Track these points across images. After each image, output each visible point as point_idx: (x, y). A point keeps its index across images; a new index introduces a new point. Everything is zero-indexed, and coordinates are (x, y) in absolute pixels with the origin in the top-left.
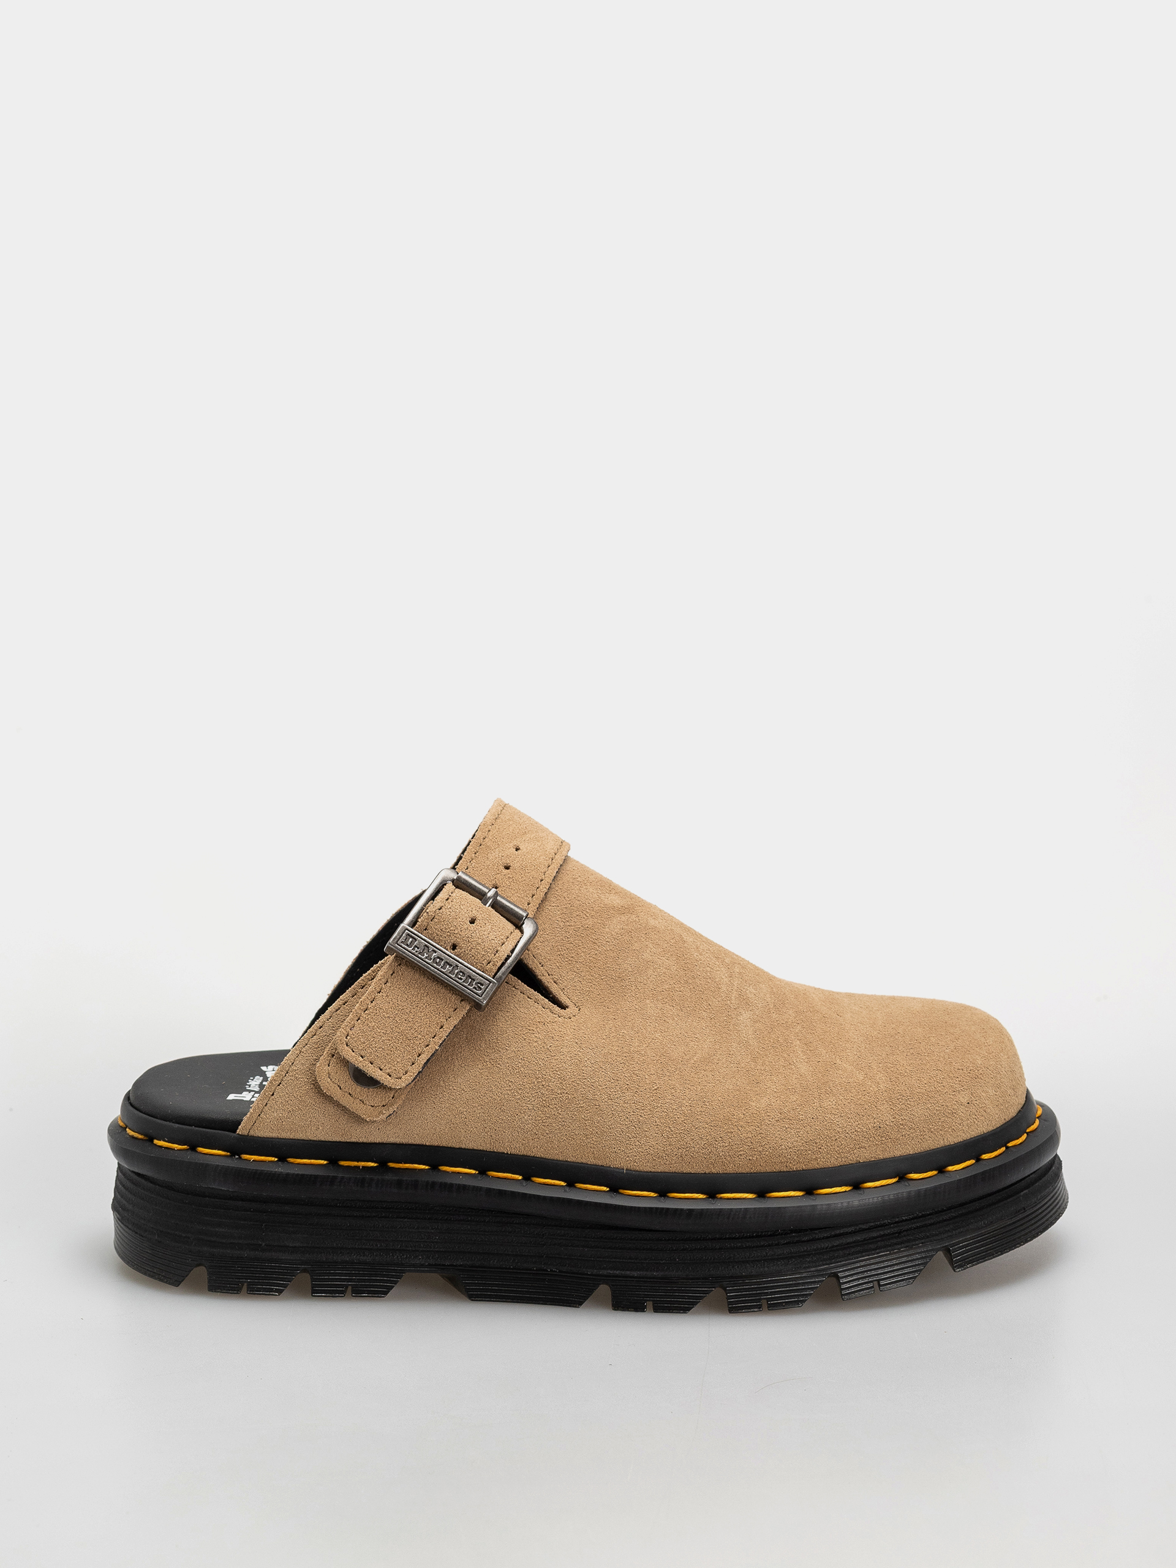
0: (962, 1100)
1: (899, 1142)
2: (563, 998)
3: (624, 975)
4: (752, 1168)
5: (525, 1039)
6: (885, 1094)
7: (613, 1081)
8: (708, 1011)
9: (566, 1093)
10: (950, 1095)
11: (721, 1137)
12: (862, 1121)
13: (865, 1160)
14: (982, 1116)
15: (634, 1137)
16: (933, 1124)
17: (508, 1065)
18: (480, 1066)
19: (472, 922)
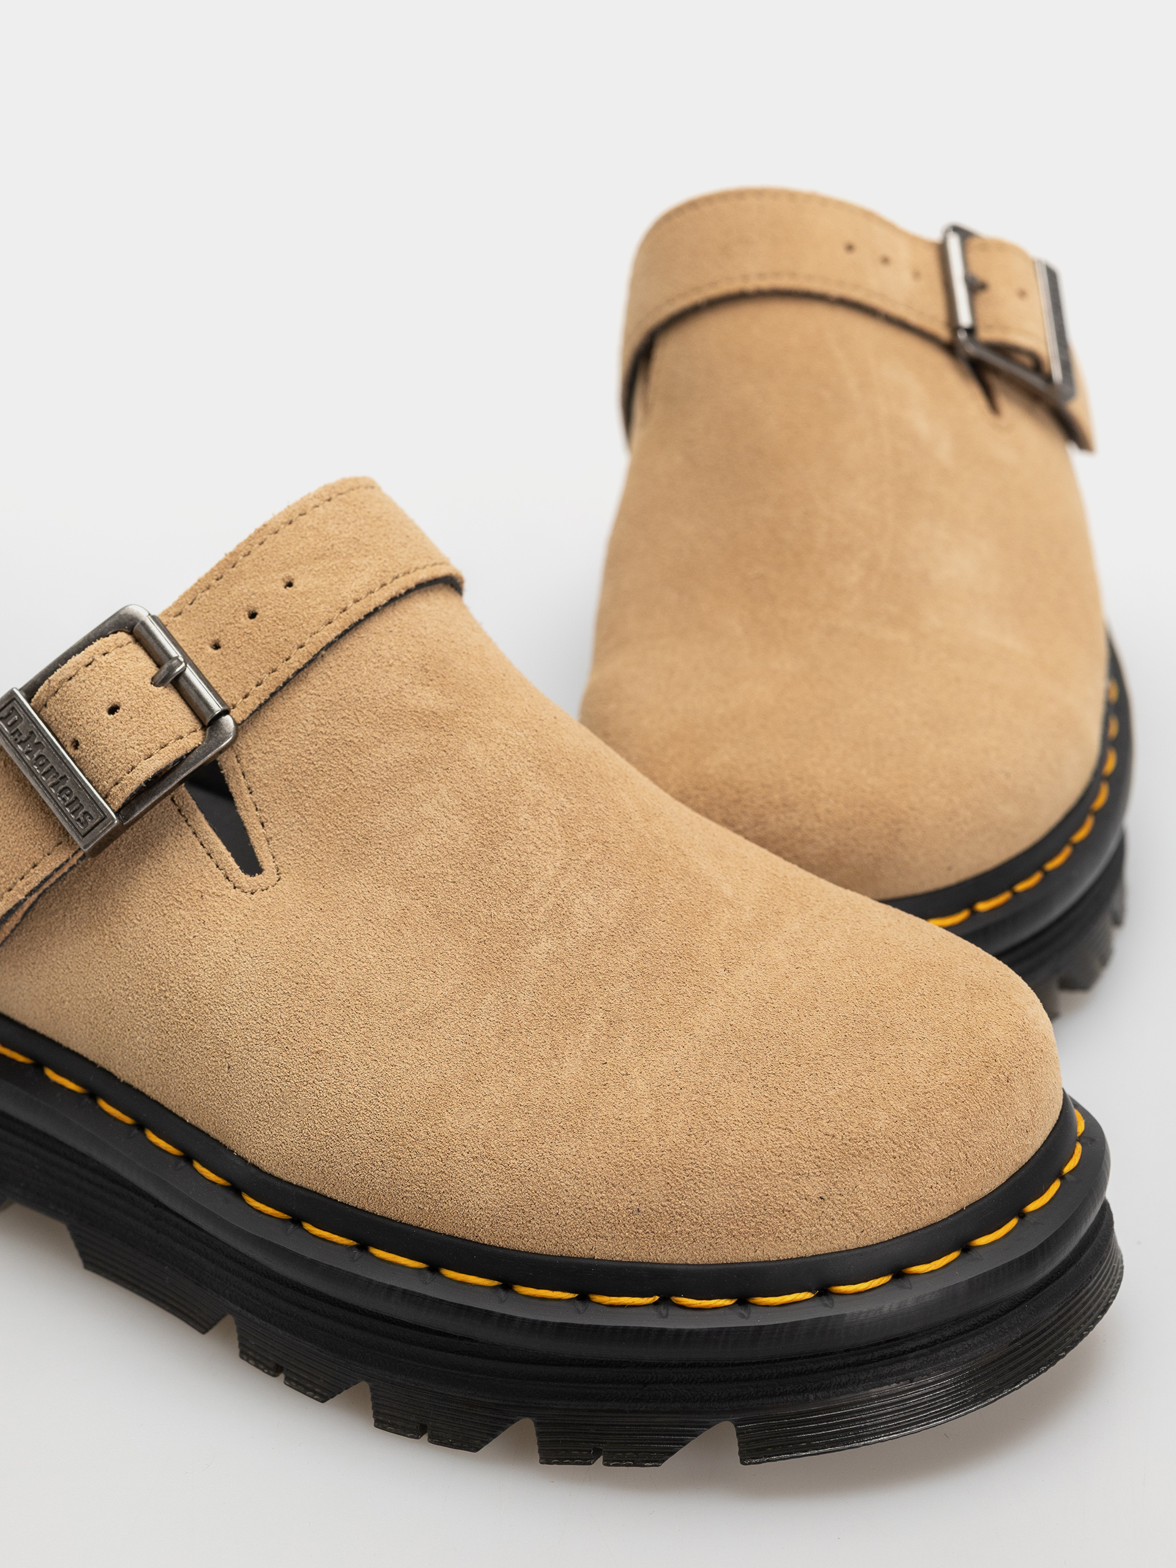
0: (809, 1190)
1: (669, 1241)
2: (263, 853)
3: (374, 834)
4: (422, 1222)
5: (165, 915)
6: (667, 1156)
7: (260, 1020)
8: (483, 927)
9: (193, 1020)
10: (787, 1178)
11: (382, 1161)
12: (609, 1195)
13: (604, 1257)
14: (848, 1221)
15: (264, 1120)
16: (740, 1223)
17: (130, 949)
18: (95, 939)
19: (113, 710)
